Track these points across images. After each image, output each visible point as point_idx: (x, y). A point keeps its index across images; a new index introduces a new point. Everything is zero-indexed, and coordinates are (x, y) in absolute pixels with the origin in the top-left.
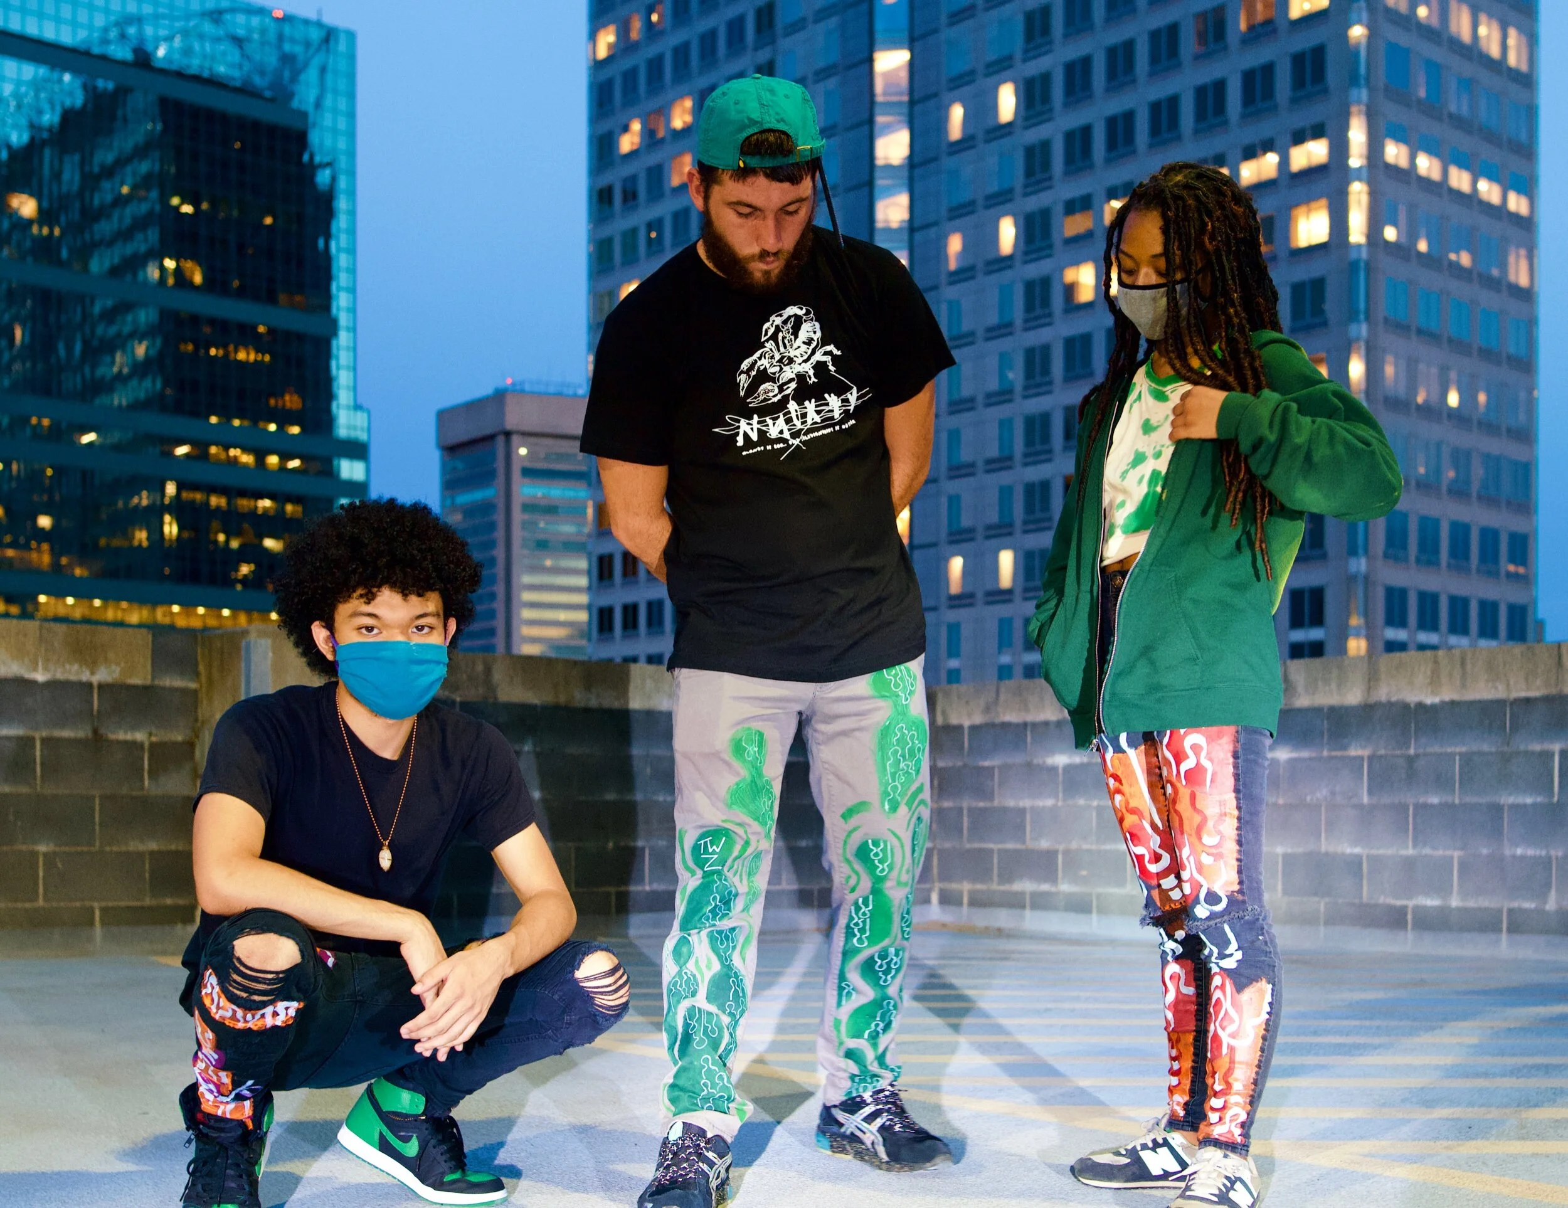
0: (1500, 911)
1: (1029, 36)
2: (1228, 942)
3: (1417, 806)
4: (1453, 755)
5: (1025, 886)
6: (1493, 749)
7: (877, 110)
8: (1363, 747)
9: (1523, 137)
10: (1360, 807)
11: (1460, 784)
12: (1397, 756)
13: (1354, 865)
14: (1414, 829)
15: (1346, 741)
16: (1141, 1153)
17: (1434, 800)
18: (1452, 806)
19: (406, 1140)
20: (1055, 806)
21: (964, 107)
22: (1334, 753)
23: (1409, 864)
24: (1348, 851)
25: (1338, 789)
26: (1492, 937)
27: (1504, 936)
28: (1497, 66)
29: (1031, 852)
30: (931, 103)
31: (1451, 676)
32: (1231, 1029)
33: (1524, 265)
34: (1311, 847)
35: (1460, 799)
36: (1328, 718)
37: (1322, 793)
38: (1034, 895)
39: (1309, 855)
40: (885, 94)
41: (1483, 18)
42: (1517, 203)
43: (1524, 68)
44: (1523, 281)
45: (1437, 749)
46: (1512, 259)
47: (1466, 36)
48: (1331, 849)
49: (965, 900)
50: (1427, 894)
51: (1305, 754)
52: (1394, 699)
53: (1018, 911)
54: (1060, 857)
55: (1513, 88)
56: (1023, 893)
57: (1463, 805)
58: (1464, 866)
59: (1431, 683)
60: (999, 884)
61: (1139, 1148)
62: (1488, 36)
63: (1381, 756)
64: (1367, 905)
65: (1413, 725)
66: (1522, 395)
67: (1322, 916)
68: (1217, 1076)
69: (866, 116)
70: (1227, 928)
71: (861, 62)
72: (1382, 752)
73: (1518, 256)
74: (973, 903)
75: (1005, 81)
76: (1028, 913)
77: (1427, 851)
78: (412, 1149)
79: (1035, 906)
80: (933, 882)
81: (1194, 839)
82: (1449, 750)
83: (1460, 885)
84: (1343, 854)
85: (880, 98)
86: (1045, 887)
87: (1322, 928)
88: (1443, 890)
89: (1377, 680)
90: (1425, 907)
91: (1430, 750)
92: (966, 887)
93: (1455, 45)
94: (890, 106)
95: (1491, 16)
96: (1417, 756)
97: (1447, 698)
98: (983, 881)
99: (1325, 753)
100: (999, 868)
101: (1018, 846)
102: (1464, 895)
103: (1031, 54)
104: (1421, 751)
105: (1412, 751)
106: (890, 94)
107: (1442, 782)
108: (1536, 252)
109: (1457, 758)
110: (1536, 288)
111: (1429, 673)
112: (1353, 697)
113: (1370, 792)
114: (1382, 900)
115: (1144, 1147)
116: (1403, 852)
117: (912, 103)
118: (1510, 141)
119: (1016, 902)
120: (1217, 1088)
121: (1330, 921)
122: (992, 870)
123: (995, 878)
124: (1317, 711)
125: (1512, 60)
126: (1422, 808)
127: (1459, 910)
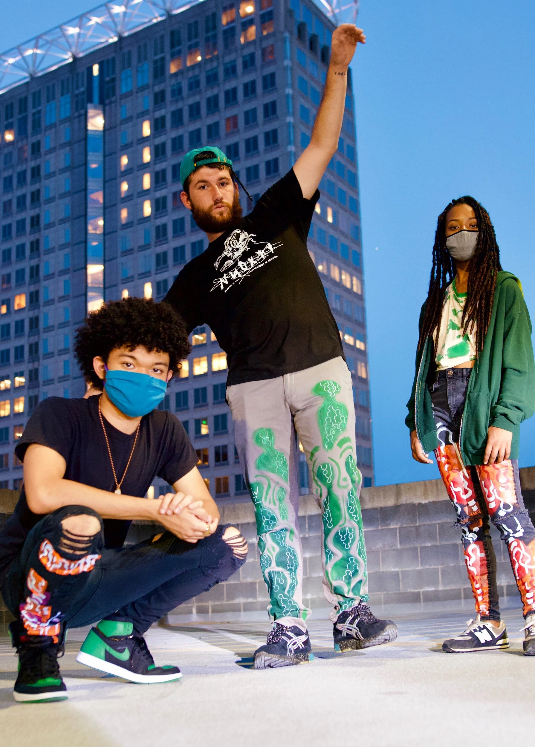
0: (460, 589)
1: (158, 264)
2: (517, 525)
3: (421, 548)
4: (435, 524)
5: (240, 600)
6: (452, 521)
7: (88, 290)
8: (397, 524)
9: (361, 319)
10: (397, 550)
11: (440, 537)
12: (412, 527)
13: (396, 576)
14: (421, 557)
15: (388, 522)
16: (475, 633)
17: (429, 544)
18: (436, 546)
19: (122, 651)
20: (254, 561)
21: (129, 291)
22: (383, 528)
23: (420, 573)
24: (393, 570)
25: (386, 543)
26: (458, 601)
27: (463, 601)
28: (349, 291)
29: (242, 584)
30: (114, 289)
31: (432, 491)
32: (528, 561)
33: (363, 370)
34: (376, 570)
35: (440, 543)
36: (380, 513)
37: (379, 545)
38: (245, 604)
39: (376, 573)
40: (92, 283)
41: (343, 272)
42: (360, 345)
43: (359, 292)
44: (364, 376)
45: (428, 522)
46: (359, 367)
47: (337, 279)
48: (385, 570)
49: (210, 610)
50: (428, 586)
51: (371, 529)
52: (408, 502)
53: (237, 613)
54: (257, 585)
55: (356, 300)
56: (239, 604)
57: (442, 546)
58: (443, 572)
59: (424, 494)
60: (227, 601)
61: (473, 632)
62: (346, 279)
63: (404, 527)
64: (402, 593)
65: (417, 513)
66: (366, 421)
67: (383, 601)
68: (526, 584)
69: (83, 292)
70: (516, 519)
71: (82, 269)
72: (405, 525)
73: (361, 366)
74: (214, 611)
75: (147, 282)
76: (242, 613)
77: (427, 567)
78: (125, 656)
79: (245, 610)
80: (194, 603)
81: (495, 481)
82: (434, 522)
83: (442, 580)
84: (391, 571)
85: (90, 285)
86: (250, 600)
87: (383, 606)
88: (435, 583)
89: (401, 494)
90: (428, 591)
91: (426, 523)
92: (210, 604)
93: (333, 281)
94: (94, 289)
95: (346, 271)
96: (420, 526)
97: (431, 501)
98: (219, 600)
99: (380, 528)
100: (227, 593)
101: (236, 582)
102: (444, 584)
103: (159, 271)
104: (421, 524)
105: (417, 524)
106: (95, 284)
107: (432, 536)
108: (368, 365)
109: (437, 526)
110: (369, 378)
111: (423, 490)
112: (390, 502)
113: (400, 543)
114: (408, 591)
115: (475, 630)
116: (417, 568)
117: (105, 288)
118: (356, 320)
119: (236, 609)
120: (528, 588)
121: (386, 602)
122: (223, 594)
123: (225, 598)
124: (375, 509)
125: (355, 289)
126: (422, 548)
127: (443, 591)
